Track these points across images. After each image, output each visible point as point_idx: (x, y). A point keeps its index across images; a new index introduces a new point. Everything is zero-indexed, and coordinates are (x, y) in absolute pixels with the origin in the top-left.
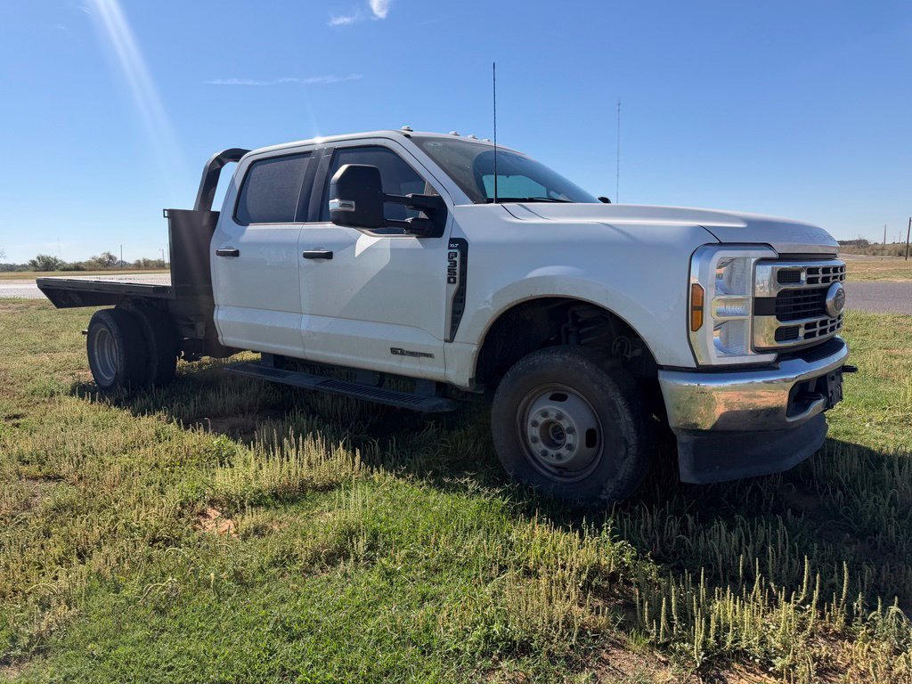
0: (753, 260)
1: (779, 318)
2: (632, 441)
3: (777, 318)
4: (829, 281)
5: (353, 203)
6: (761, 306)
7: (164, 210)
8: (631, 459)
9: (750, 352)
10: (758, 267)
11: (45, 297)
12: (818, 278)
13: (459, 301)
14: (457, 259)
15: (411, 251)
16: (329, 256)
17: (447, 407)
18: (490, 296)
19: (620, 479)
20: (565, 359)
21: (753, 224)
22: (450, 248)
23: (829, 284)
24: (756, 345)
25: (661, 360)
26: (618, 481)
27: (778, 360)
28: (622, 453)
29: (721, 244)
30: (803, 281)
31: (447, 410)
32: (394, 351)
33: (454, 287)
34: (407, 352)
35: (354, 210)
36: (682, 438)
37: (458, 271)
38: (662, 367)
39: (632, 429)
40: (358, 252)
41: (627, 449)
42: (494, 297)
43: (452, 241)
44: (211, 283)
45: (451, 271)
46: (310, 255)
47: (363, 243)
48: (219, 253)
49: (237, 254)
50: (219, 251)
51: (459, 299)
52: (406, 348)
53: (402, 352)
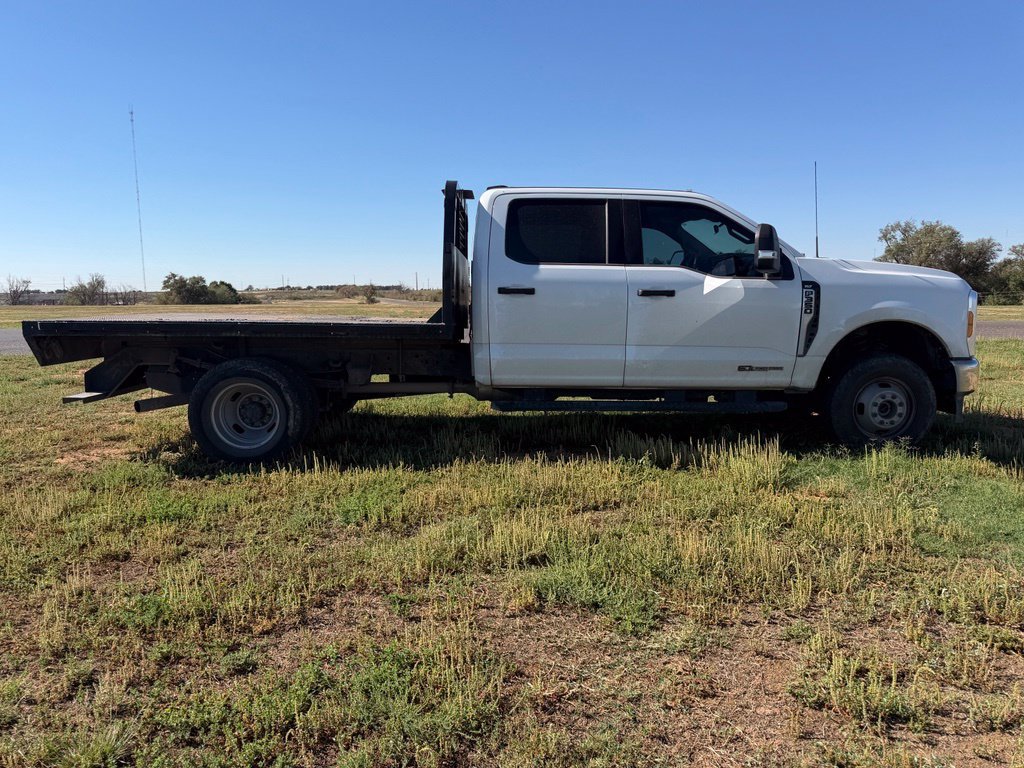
13: (813, 328)
14: (813, 296)
15: (765, 290)
16: (671, 294)
18: (843, 322)
25: (954, 353)
32: (741, 368)
33: (808, 318)
34: (757, 368)
38: (952, 359)
42: (846, 323)
43: (804, 283)
45: (808, 305)
46: (646, 293)
47: (711, 283)
48: (502, 291)
49: (531, 292)
50: (504, 289)
51: (814, 326)
52: (755, 365)
53: (751, 368)
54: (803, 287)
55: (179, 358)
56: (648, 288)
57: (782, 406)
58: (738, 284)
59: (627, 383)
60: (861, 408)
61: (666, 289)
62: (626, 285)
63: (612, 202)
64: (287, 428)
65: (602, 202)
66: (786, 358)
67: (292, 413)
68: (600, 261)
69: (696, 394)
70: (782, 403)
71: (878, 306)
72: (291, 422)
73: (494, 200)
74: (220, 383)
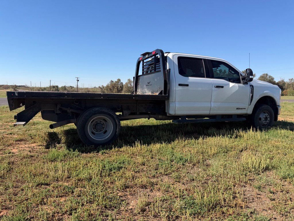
14: (252, 89)
15: (242, 87)
16: (222, 87)
18: (258, 96)
25: (278, 104)
32: (237, 109)
33: (251, 95)
37: (252, 91)
40: (230, 87)
42: (259, 96)
43: (250, 85)
46: (217, 87)
47: (231, 84)
48: (180, 85)
49: (187, 85)
50: (181, 84)
51: (252, 97)
52: (240, 108)
53: (239, 109)
54: (250, 87)
55: (60, 107)
56: (217, 85)
57: (244, 119)
58: (237, 85)
59: (211, 114)
60: (260, 119)
61: (221, 85)
62: (211, 84)
63: (204, 60)
64: (116, 132)
65: (201, 59)
66: (246, 106)
67: (118, 126)
68: (204, 77)
69: (230, 116)
70: (245, 118)
71: (265, 92)
72: (118, 129)
73: (173, 56)
74: (93, 116)
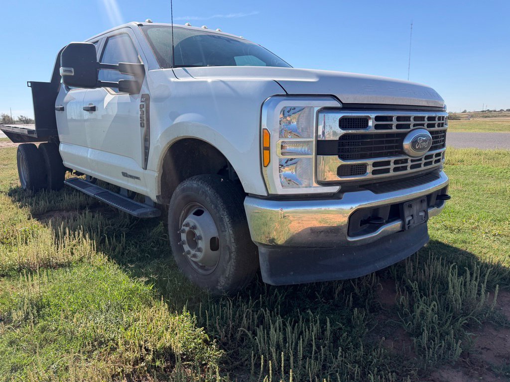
0: (316, 109)
1: (342, 157)
2: (233, 249)
3: (339, 157)
4: (409, 128)
5: (73, 70)
6: (323, 148)
7: (28, 82)
8: (233, 262)
9: (315, 184)
10: (321, 116)
11: (7, 137)
12: (392, 125)
14: (144, 110)
16: (94, 109)
17: (151, 214)
19: (227, 276)
20: (199, 185)
21: (323, 78)
22: (142, 102)
23: (409, 130)
24: (321, 179)
25: (248, 189)
26: (226, 277)
27: (341, 192)
28: (227, 257)
29: (287, 95)
30: (370, 127)
31: (151, 216)
32: (123, 174)
33: (144, 129)
34: (129, 175)
35: (73, 74)
36: (262, 250)
37: (145, 118)
38: (247, 194)
39: (233, 240)
41: (230, 255)
42: (161, 138)
43: (143, 96)
44: (57, 128)
45: (142, 118)
51: (147, 140)
53: (127, 175)
54: (141, 100)
